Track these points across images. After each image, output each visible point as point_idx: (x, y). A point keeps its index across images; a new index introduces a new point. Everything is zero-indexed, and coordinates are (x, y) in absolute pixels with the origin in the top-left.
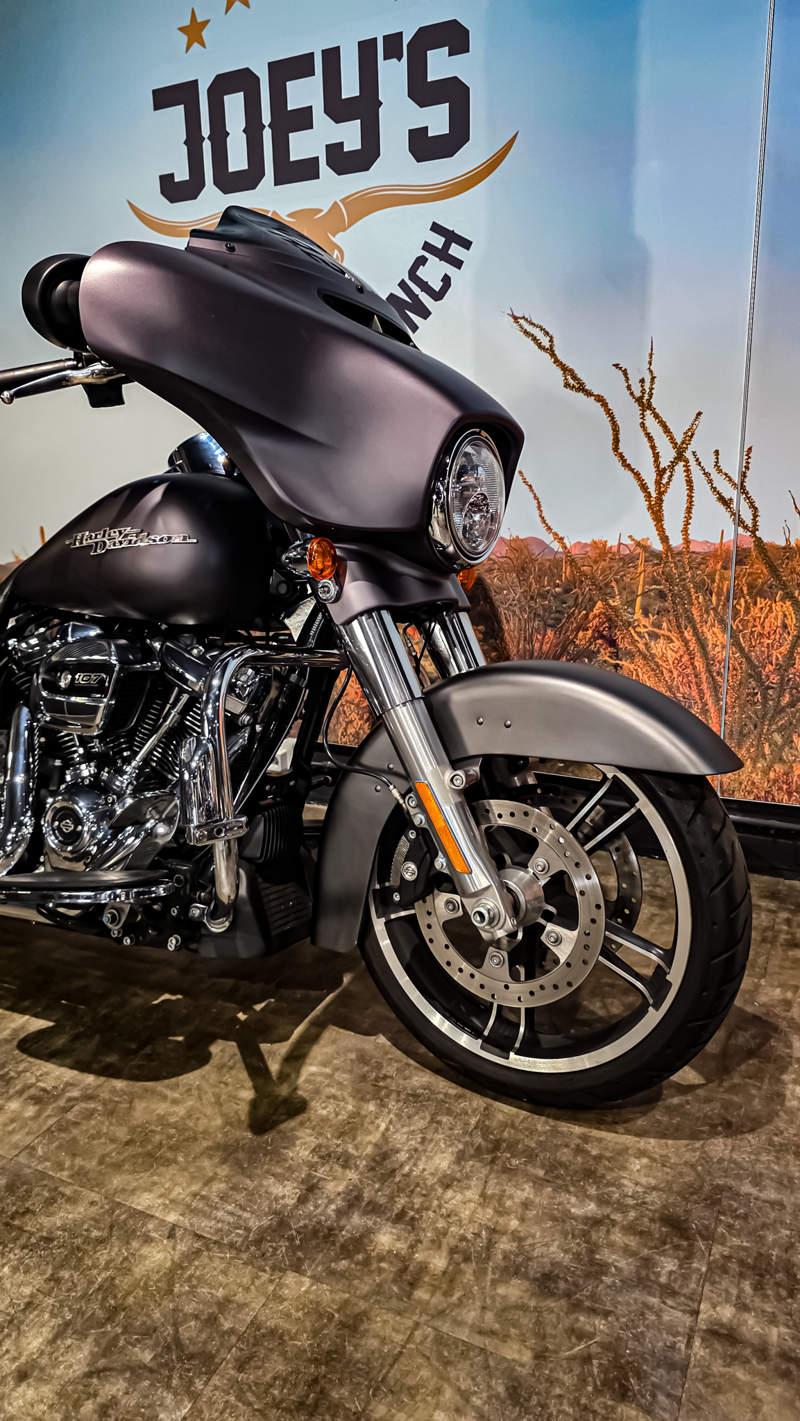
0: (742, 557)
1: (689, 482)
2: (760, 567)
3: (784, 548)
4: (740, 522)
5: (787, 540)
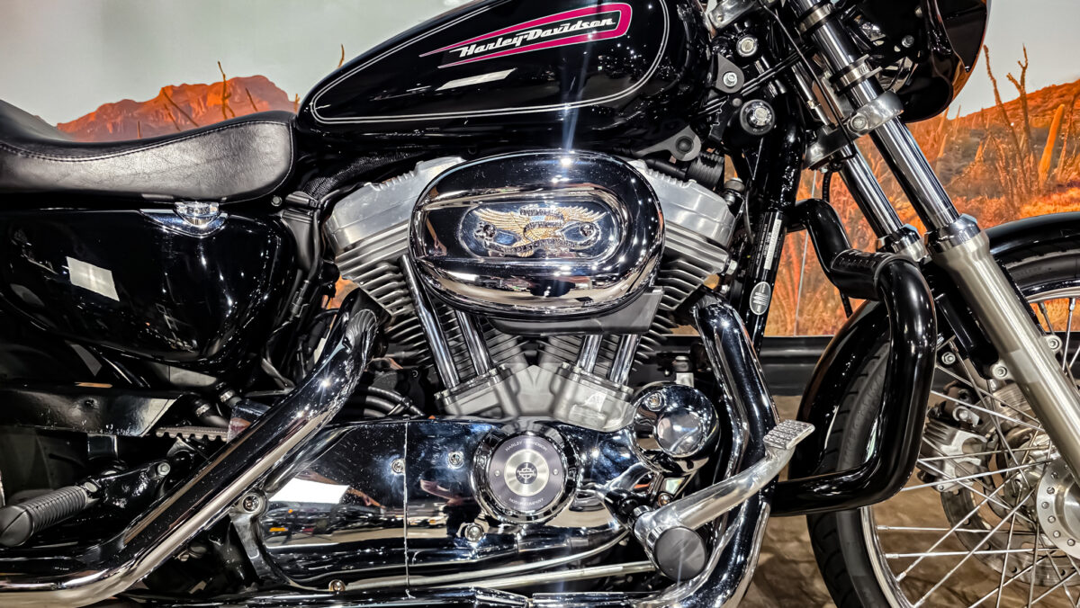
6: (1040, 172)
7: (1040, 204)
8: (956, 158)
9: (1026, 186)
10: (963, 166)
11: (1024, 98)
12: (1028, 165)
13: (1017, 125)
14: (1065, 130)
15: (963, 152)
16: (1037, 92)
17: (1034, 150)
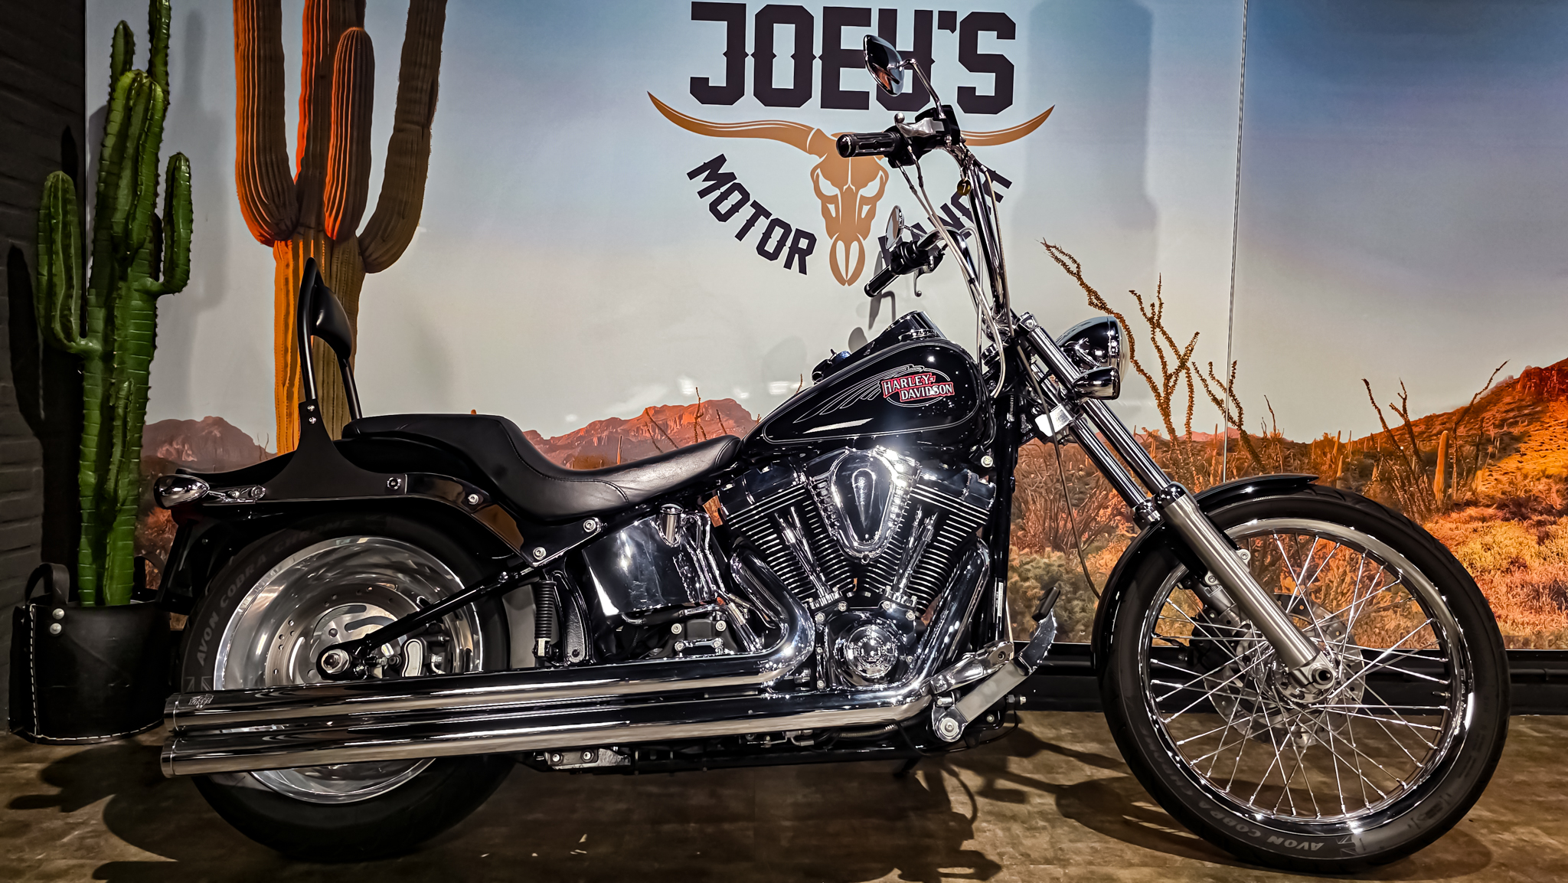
0: (1232, 446)
1: (1190, 386)
2: (1245, 454)
3: (1262, 439)
4: (1230, 419)
5: (1265, 433)
6: (1436, 493)
7: (1441, 521)
8: (1354, 477)
9: (1425, 505)
10: (1362, 485)
11: (1408, 424)
12: (1423, 485)
13: (1406, 448)
14: (1452, 454)
15: (1360, 472)
16: (1420, 419)
17: (1426, 471)
